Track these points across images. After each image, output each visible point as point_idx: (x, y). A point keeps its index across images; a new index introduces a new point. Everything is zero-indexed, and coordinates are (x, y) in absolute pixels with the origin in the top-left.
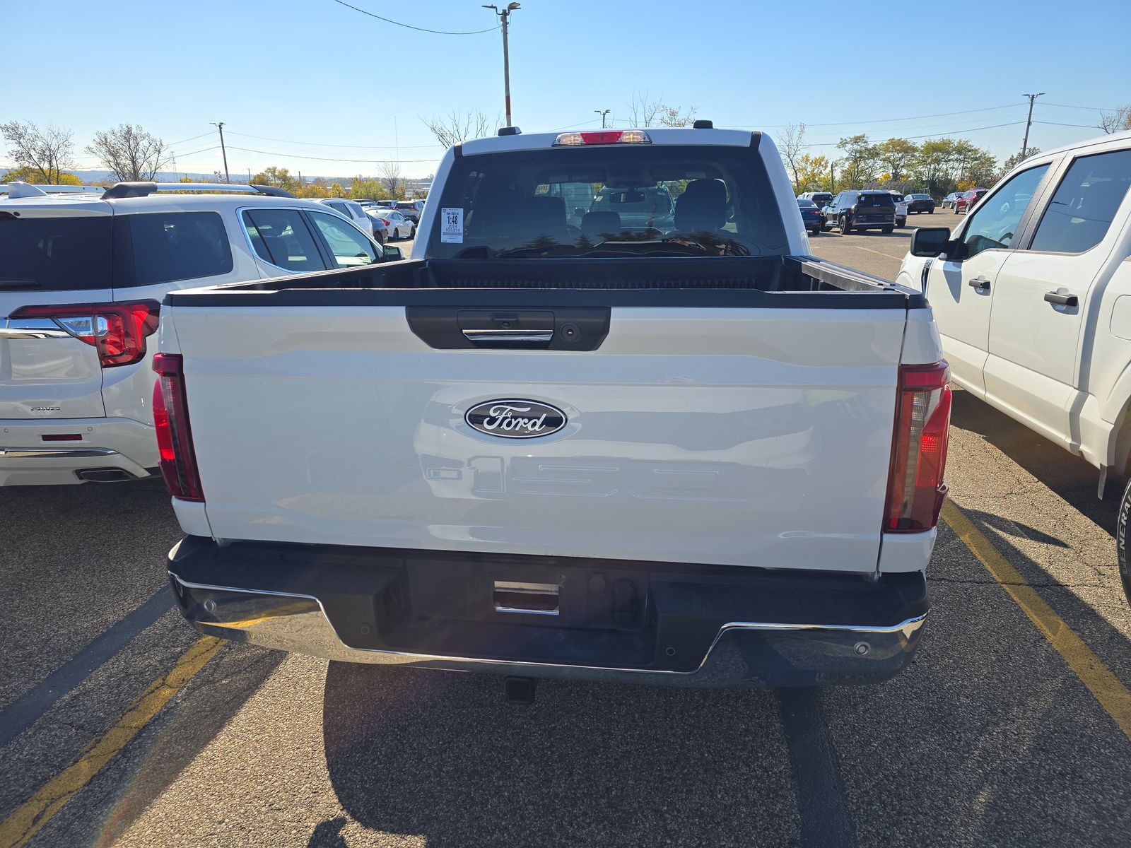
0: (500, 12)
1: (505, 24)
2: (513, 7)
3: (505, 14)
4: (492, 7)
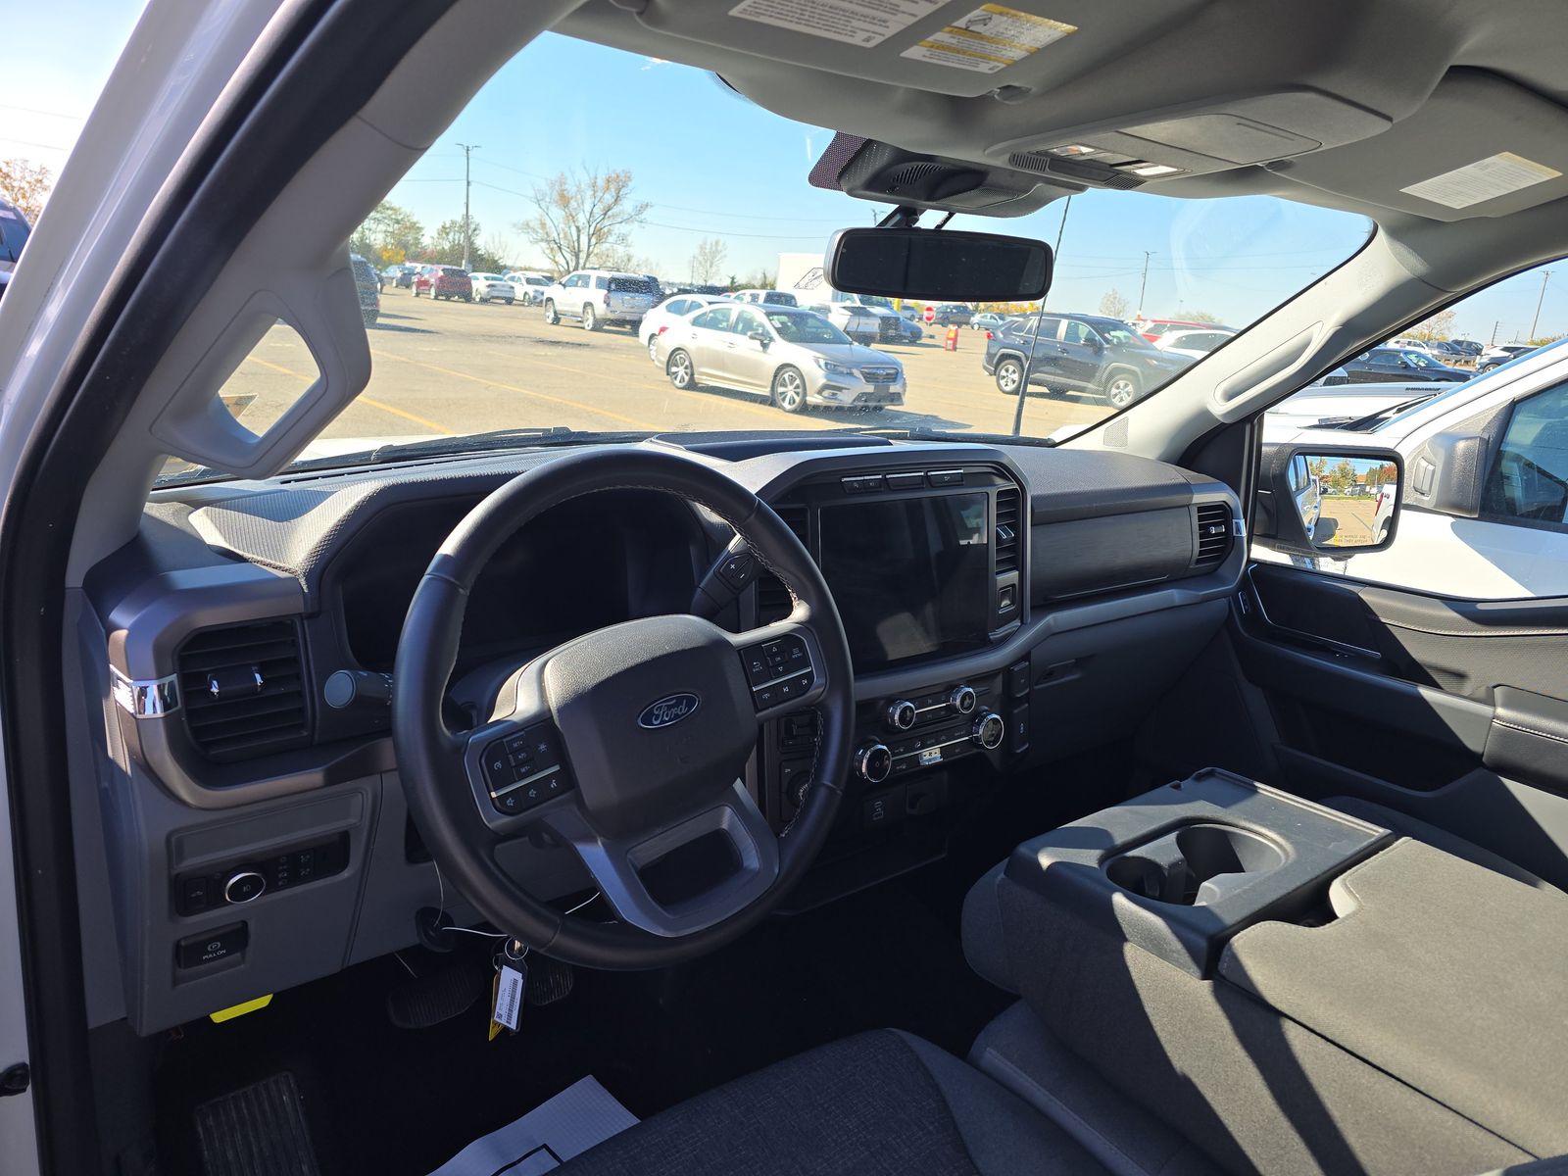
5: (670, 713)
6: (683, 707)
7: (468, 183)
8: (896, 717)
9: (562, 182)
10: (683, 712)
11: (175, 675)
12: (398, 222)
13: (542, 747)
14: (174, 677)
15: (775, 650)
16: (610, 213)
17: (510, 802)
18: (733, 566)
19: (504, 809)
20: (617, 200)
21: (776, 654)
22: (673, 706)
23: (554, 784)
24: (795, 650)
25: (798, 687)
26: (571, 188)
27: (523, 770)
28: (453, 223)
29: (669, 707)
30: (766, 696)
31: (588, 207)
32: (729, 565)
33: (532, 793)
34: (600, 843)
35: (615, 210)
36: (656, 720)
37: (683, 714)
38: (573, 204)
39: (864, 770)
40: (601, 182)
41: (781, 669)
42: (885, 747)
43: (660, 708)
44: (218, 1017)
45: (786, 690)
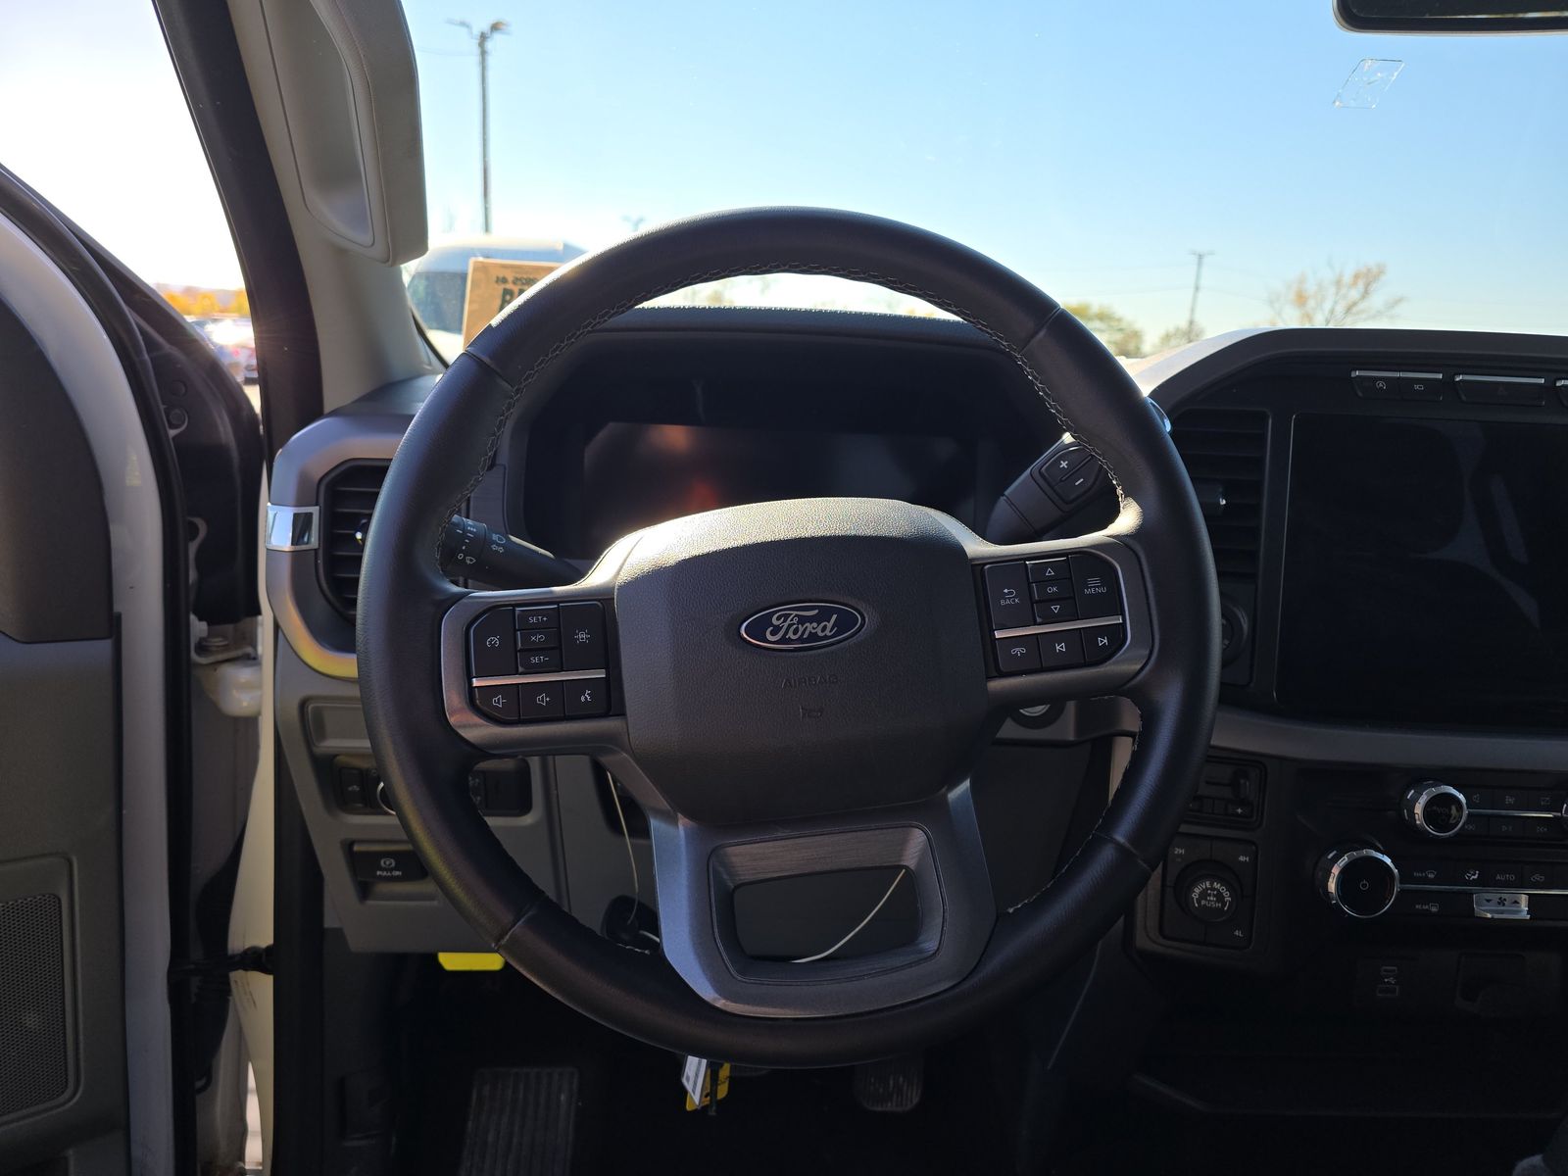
0: (476, 32)
1: (483, 53)
2: (495, 27)
3: (483, 38)
4: (463, 24)
5: (801, 629)
6: (829, 625)
7: (1197, 288)
8: (1419, 809)
9: (1302, 280)
10: (828, 633)
11: (317, 508)
12: (1121, 330)
13: (582, 636)
14: (315, 510)
15: (1050, 572)
16: (1354, 310)
17: (498, 701)
18: (1064, 464)
19: (485, 708)
20: (1366, 294)
21: (1051, 581)
22: (811, 619)
23: (586, 697)
24: (1094, 581)
25: (1088, 651)
26: (1311, 287)
27: (535, 660)
28: (1177, 329)
29: (802, 620)
30: (1018, 651)
31: (1328, 306)
32: (1057, 462)
33: (543, 699)
34: (681, 827)
35: (1361, 306)
36: (773, 633)
37: (826, 637)
38: (1311, 303)
39: (1332, 886)
40: (1347, 278)
41: (1056, 608)
42: (1388, 861)
43: (786, 616)
44: (450, 961)
45: (1060, 647)
